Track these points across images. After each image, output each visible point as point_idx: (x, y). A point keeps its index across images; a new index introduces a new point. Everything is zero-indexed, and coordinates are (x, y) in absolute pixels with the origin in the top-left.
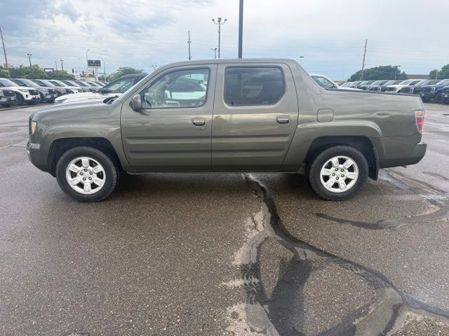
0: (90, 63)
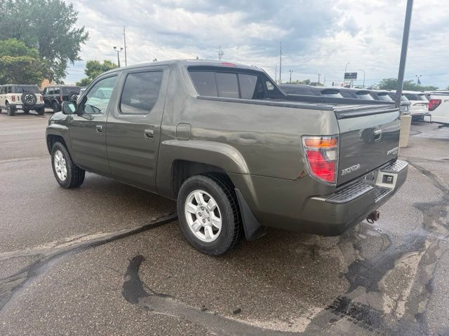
0: (347, 76)
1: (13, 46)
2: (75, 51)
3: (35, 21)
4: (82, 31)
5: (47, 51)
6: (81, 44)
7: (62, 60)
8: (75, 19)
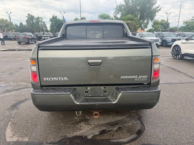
1: (129, 17)
2: (154, 17)
3: (140, 6)
4: (158, 7)
5: (142, 18)
6: (157, 13)
7: (147, 21)
8: (156, 3)
